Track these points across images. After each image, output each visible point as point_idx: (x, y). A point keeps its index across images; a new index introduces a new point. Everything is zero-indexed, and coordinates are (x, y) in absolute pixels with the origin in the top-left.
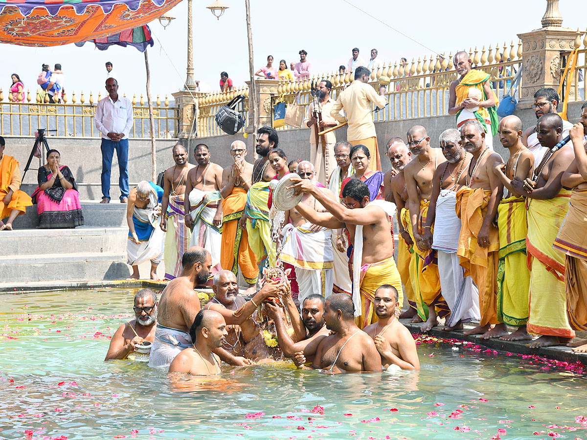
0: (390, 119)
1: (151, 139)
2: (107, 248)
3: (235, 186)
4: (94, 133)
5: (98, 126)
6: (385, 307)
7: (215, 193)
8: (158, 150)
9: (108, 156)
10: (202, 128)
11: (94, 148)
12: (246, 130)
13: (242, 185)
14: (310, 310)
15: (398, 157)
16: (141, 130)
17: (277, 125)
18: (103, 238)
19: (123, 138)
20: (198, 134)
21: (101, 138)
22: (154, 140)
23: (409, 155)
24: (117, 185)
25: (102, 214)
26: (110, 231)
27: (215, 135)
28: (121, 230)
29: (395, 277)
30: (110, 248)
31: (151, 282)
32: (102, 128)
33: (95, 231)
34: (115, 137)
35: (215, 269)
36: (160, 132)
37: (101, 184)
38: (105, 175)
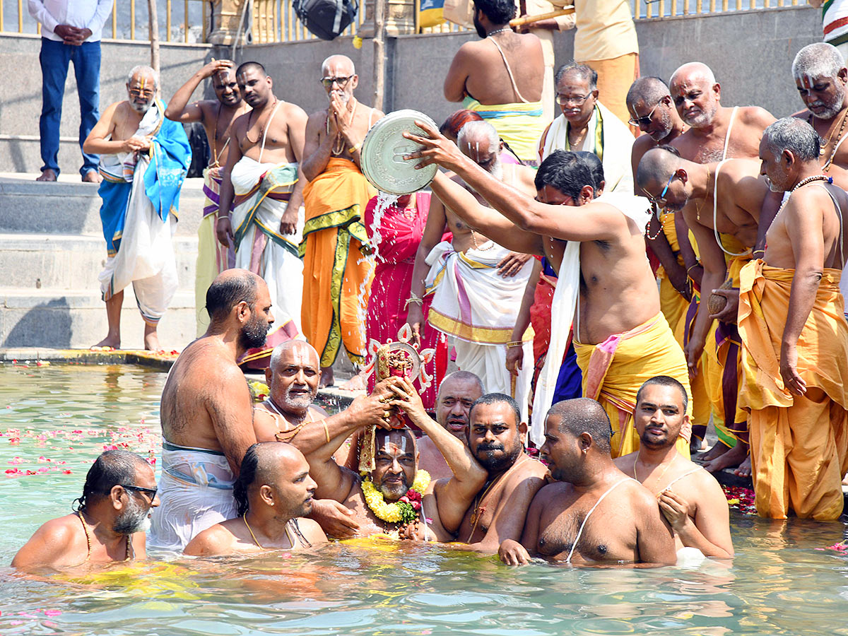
0: (675, 13)
1: (149, 42)
2: (51, 279)
3: (333, 155)
4: (24, 22)
5: (32, 10)
6: (665, 427)
7: (287, 169)
8: (165, 65)
9: (56, 79)
10: (263, 23)
11: (25, 58)
12: (358, 31)
13: (348, 153)
14: (489, 427)
15: (692, 96)
16: (129, 22)
17: (428, 21)
18: (41, 258)
19: (90, 40)
20: (252, 37)
21: (40, 36)
22: (156, 45)
23: (716, 91)
24: (75, 142)
25: (40, 204)
26: (57, 242)
27: (292, 39)
28: (82, 241)
29: (674, 361)
30: (57, 279)
31: (145, 356)
32: (42, 15)
33: (24, 241)
34: (71, 36)
35: (283, 332)
36: (170, 28)
37: (39, 138)
38: (49, 119)
